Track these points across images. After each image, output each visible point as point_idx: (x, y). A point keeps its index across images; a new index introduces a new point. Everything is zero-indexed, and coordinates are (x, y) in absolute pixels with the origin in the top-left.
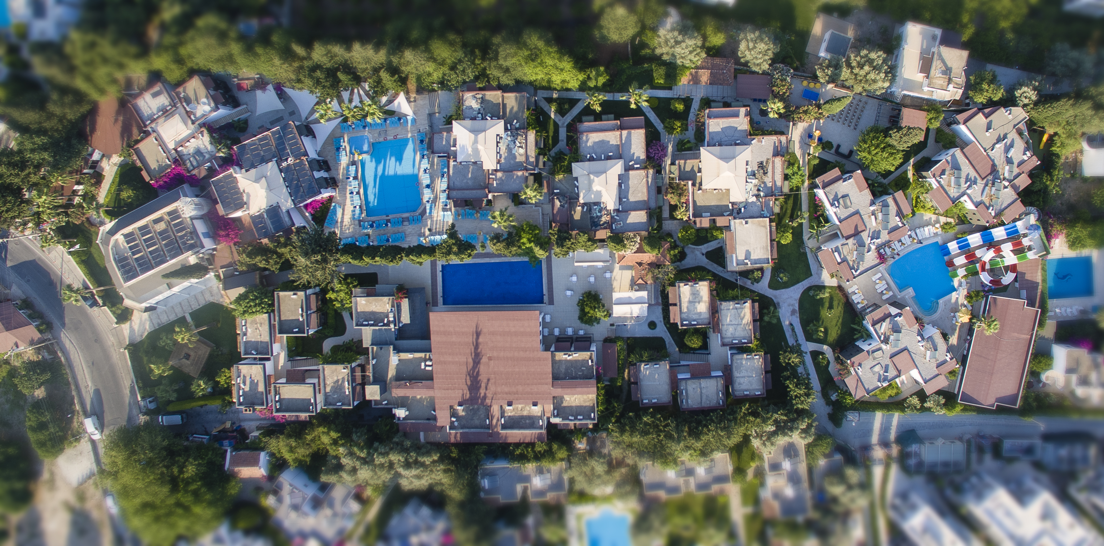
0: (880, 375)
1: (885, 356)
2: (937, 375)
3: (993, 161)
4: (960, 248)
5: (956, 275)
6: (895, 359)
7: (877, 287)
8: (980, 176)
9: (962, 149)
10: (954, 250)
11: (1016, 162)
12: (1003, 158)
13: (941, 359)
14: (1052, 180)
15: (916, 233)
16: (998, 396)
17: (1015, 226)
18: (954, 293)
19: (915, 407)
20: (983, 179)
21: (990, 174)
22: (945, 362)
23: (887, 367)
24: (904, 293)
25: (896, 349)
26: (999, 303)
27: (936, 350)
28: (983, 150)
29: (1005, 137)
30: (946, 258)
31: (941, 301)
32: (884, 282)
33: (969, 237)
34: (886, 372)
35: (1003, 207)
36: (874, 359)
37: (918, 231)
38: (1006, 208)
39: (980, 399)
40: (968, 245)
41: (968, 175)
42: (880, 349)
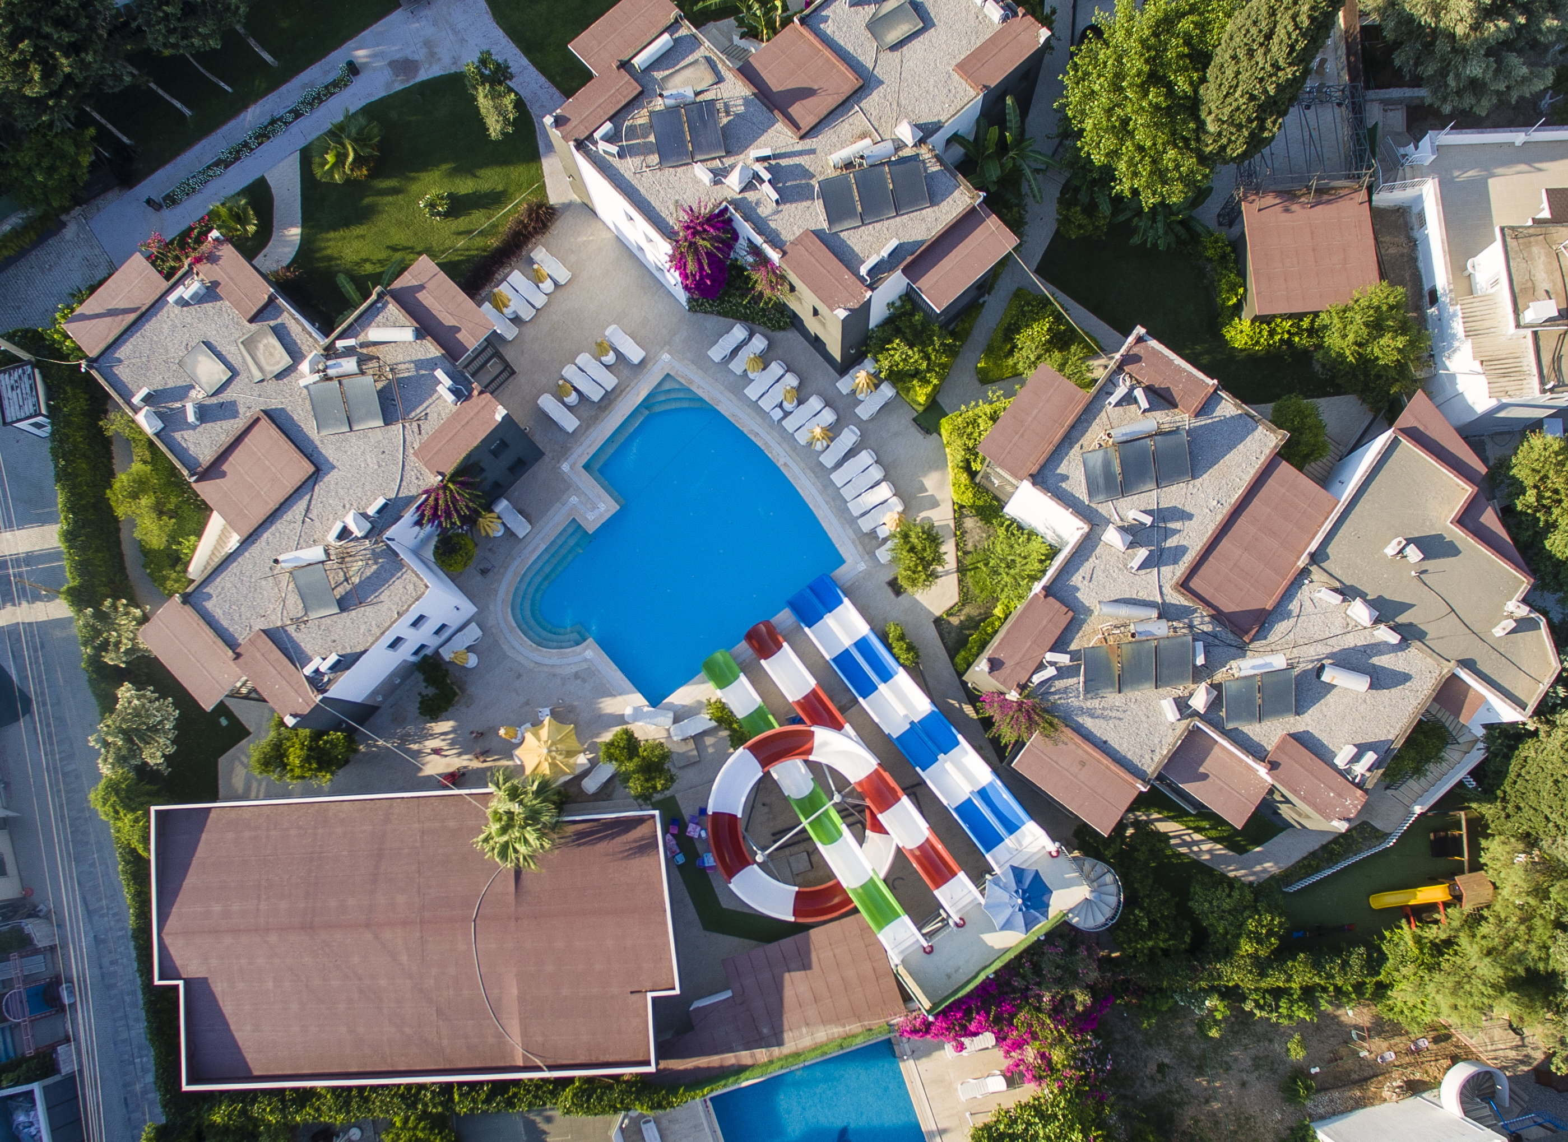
0: (182, 392)
1: (272, 385)
2: (231, 643)
3: (1278, 612)
4: (844, 659)
5: (723, 680)
6: (266, 430)
7: (584, 359)
8: (1194, 570)
9: (1287, 453)
10: (829, 637)
11: (1308, 722)
12: (1308, 655)
13: (305, 639)
14: (1261, 967)
15: (851, 453)
16: (219, 988)
17: (1012, 828)
18: (638, 699)
19: (104, 646)
20: (1184, 585)
21: (1218, 616)
22: (295, 656)
23: (228, 410)
24: (587, 483)
25: (310, 428)
26: (638, 864)
27: (344, 605)
28: (1313, 547)
29: (1409, 634)
30: (784, 618)
31: (590, 652)
32: (610, 381)
33: (902, 678)
34: (204, 414)
35: (1088, 722)
36: (249, 344)
37: (865, 457)
38: (1088, 737)
39: (182, 909)
40: (867, 689)
41: (1185, 516)
42: (295, 355)
